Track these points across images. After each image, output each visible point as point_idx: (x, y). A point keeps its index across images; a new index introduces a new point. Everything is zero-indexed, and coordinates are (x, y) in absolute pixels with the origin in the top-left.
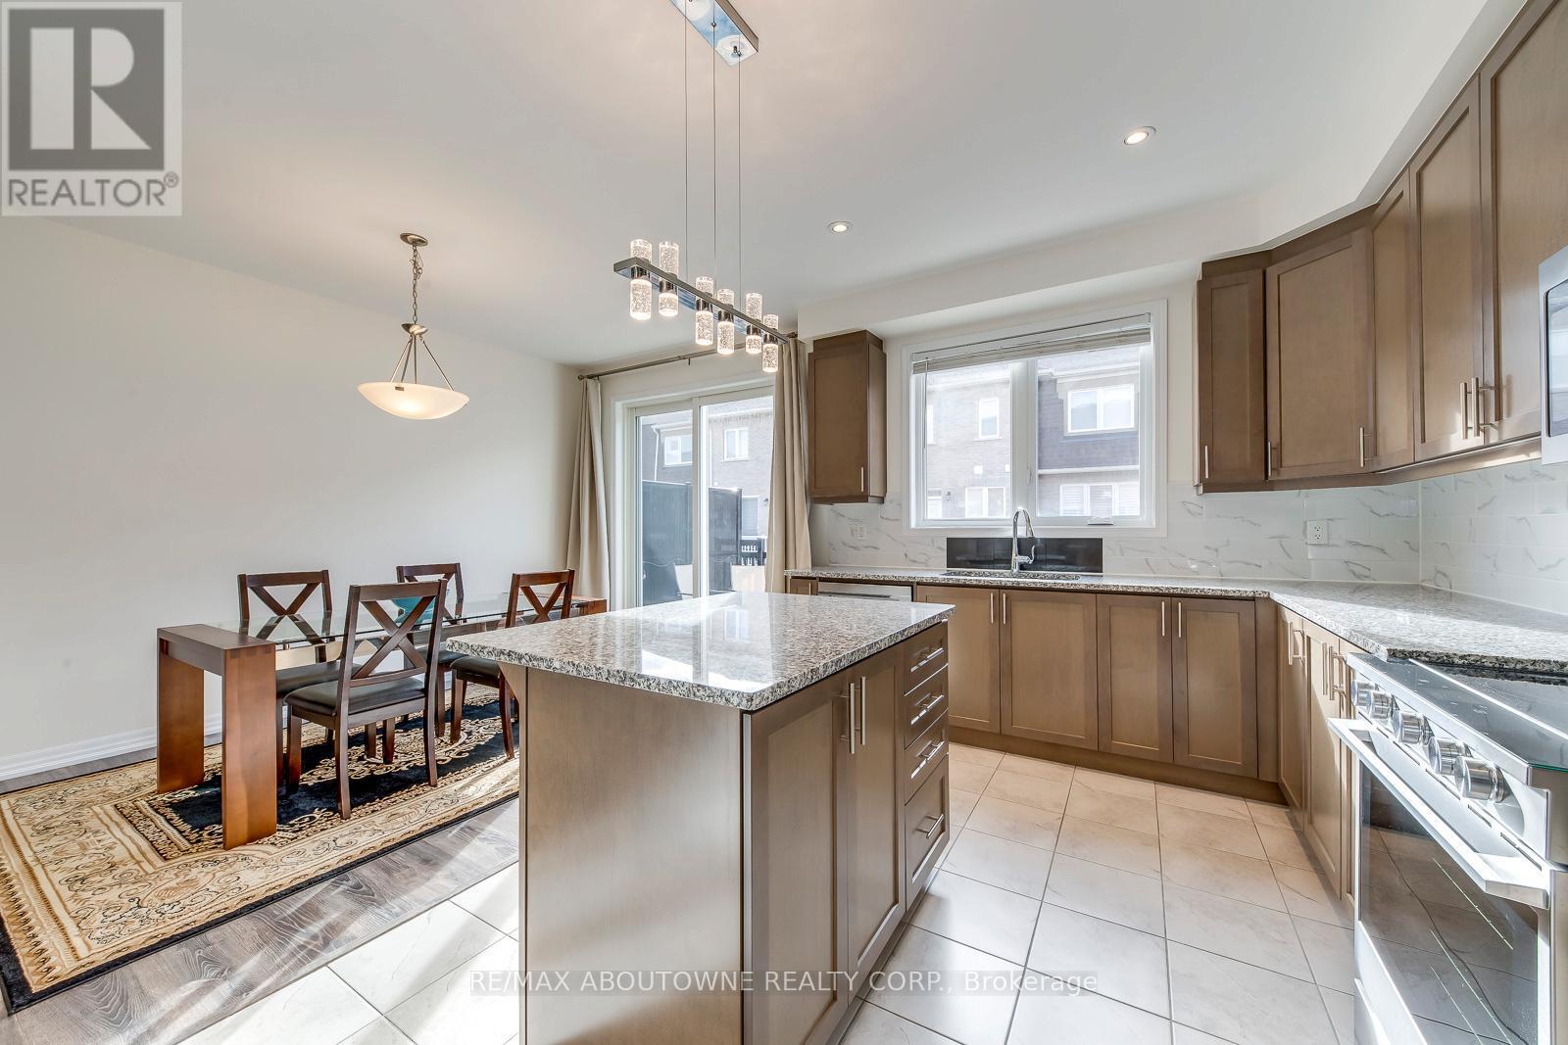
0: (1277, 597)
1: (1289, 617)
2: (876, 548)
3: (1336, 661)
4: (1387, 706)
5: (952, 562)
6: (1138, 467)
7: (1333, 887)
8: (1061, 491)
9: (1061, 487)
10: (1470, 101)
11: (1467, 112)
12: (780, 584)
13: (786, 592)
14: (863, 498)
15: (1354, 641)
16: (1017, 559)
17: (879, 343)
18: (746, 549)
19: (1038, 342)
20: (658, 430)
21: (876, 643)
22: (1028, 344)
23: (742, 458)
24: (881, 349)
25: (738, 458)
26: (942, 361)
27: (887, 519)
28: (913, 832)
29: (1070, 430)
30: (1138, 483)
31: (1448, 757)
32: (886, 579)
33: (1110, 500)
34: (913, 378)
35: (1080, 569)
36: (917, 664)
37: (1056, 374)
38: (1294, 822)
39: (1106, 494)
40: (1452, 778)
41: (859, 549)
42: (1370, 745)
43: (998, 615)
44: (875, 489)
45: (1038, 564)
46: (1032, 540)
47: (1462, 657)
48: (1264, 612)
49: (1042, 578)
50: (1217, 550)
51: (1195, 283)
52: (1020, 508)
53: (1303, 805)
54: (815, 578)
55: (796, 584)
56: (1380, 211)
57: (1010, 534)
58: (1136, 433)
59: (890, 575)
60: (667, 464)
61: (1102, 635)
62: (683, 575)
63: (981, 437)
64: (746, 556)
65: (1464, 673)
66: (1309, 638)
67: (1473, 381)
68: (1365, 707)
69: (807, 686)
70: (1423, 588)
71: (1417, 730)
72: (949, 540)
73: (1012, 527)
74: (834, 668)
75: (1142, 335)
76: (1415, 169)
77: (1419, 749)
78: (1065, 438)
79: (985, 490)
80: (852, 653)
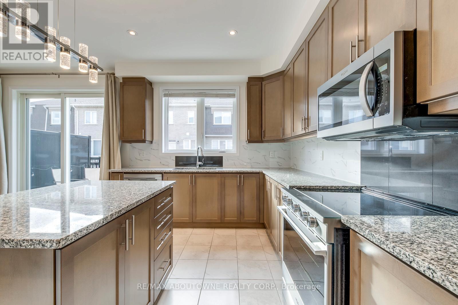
0: (264, 172)
1: (267, 178)
2: (149, 160)
3: (277, 189)
4: (290, 202)
5: (177, 165)
6: (232, 136)
7: (276, 250)
8: (212, 142)
9: (212, 140)
10: (304, 47)
11: (303, 49)
12: (107, 176)
13: (109, 180)
14: (144, 141)
15: (281, 184)
16: (198, 163)
17: (151, 84)
18: (92, 161)
19: (205, 93)
20: (47, 108)
21: (140, 200)
22: (202, 93)
23: (93, 124)
24: (152, 86)
25: (91, 123)
26: (174, 94)
27: (154, 149)
28: (158, 270)
29: (215, 124)
30: (232, 140)
31: (305, 216)
32: (152, 172)
33: (225, 145)
34: (164, 99)
35: (217, 166)
36: (160, 205)
37: (211, 106)
38: (267, 233)
39: (224, 143)
40: (306, 222)
41: (142, 161)
42: (286, 212)
43: (192, 183)
44: (148, 138)
45: (205, 165)
46: (203, 157)
47: (303, 187)
48: (261, 176)
49: (206, 169)
50: (251, 159)
51: (246, 83)
52: (199, 147)
53: (269, 228)
54: (122, 173)
55: (113, 176)
56: (286, 72)
57: (196, 155)
58: (232, 126)
59: (154, 170)
60: (52, 123)
61: (222, 186)
62: (56, 173)
63: (189, 123)
64: (93, 164)
65: (303, 190)
66: (271, 183)
67: (304, 117)
68: (285, 203)
69: (100, 227)
70: (292, 168)
71: (297, 208)
72: (176, 157)
73: (197, 153)
74: (117, 215)
75: (233, 96)
76: (293, 62)
77: (297, 214)
78: (213, 126)
79: (190, 141)
80: (127, 207)
